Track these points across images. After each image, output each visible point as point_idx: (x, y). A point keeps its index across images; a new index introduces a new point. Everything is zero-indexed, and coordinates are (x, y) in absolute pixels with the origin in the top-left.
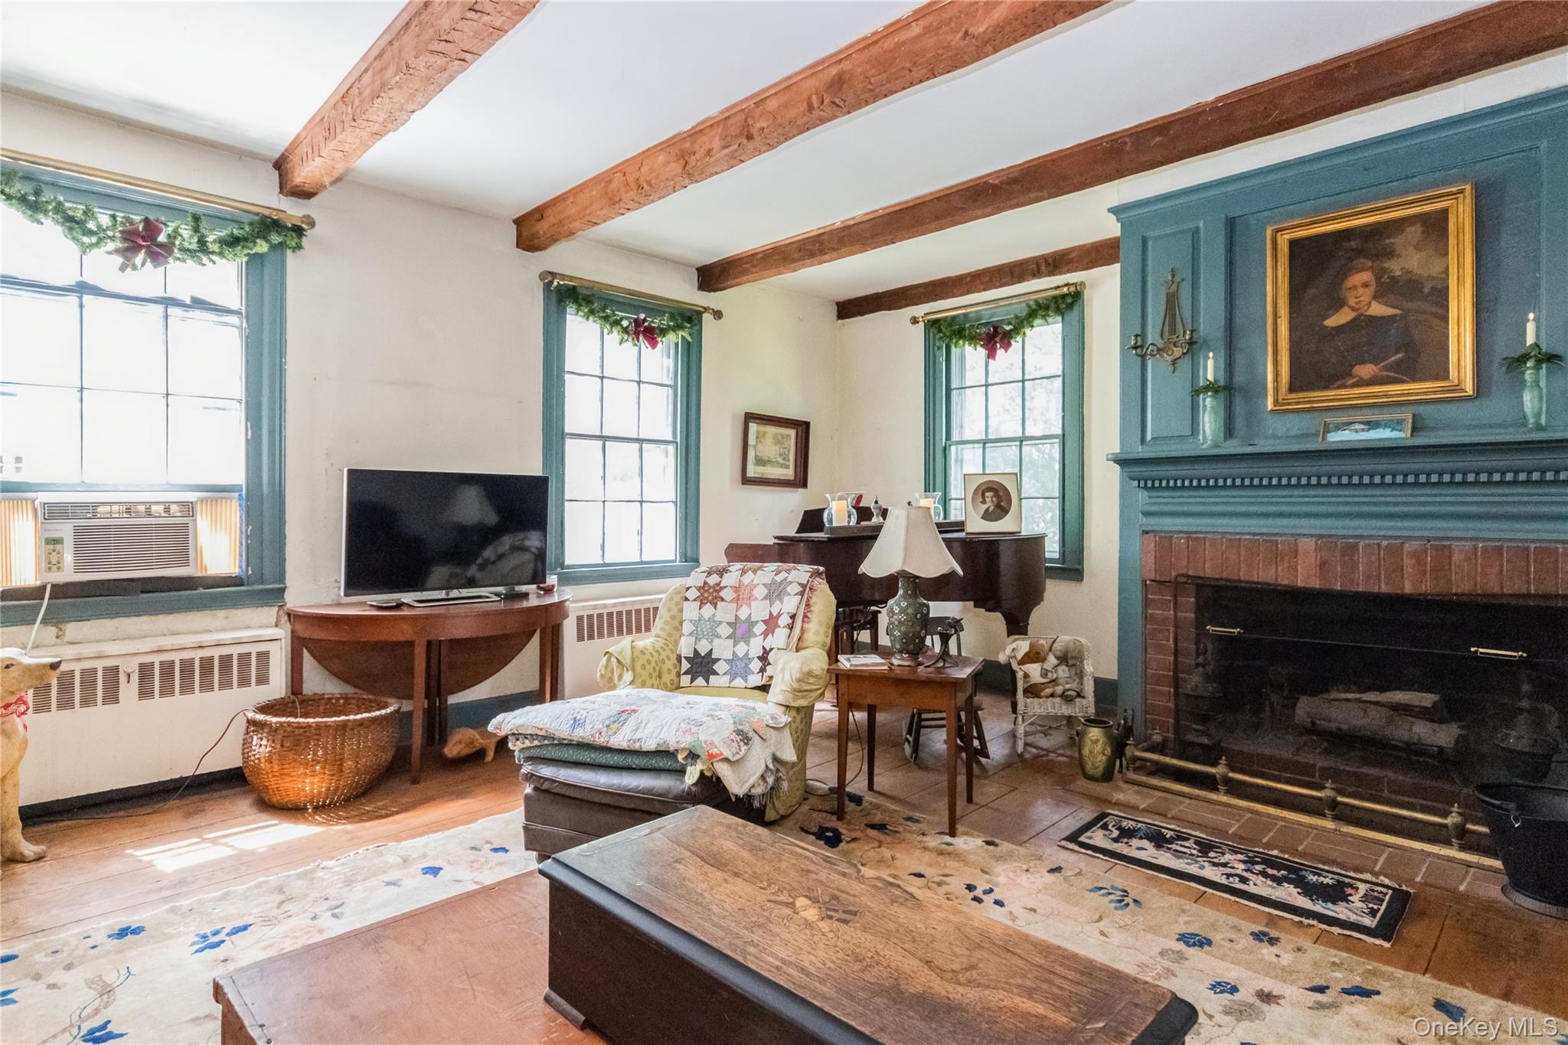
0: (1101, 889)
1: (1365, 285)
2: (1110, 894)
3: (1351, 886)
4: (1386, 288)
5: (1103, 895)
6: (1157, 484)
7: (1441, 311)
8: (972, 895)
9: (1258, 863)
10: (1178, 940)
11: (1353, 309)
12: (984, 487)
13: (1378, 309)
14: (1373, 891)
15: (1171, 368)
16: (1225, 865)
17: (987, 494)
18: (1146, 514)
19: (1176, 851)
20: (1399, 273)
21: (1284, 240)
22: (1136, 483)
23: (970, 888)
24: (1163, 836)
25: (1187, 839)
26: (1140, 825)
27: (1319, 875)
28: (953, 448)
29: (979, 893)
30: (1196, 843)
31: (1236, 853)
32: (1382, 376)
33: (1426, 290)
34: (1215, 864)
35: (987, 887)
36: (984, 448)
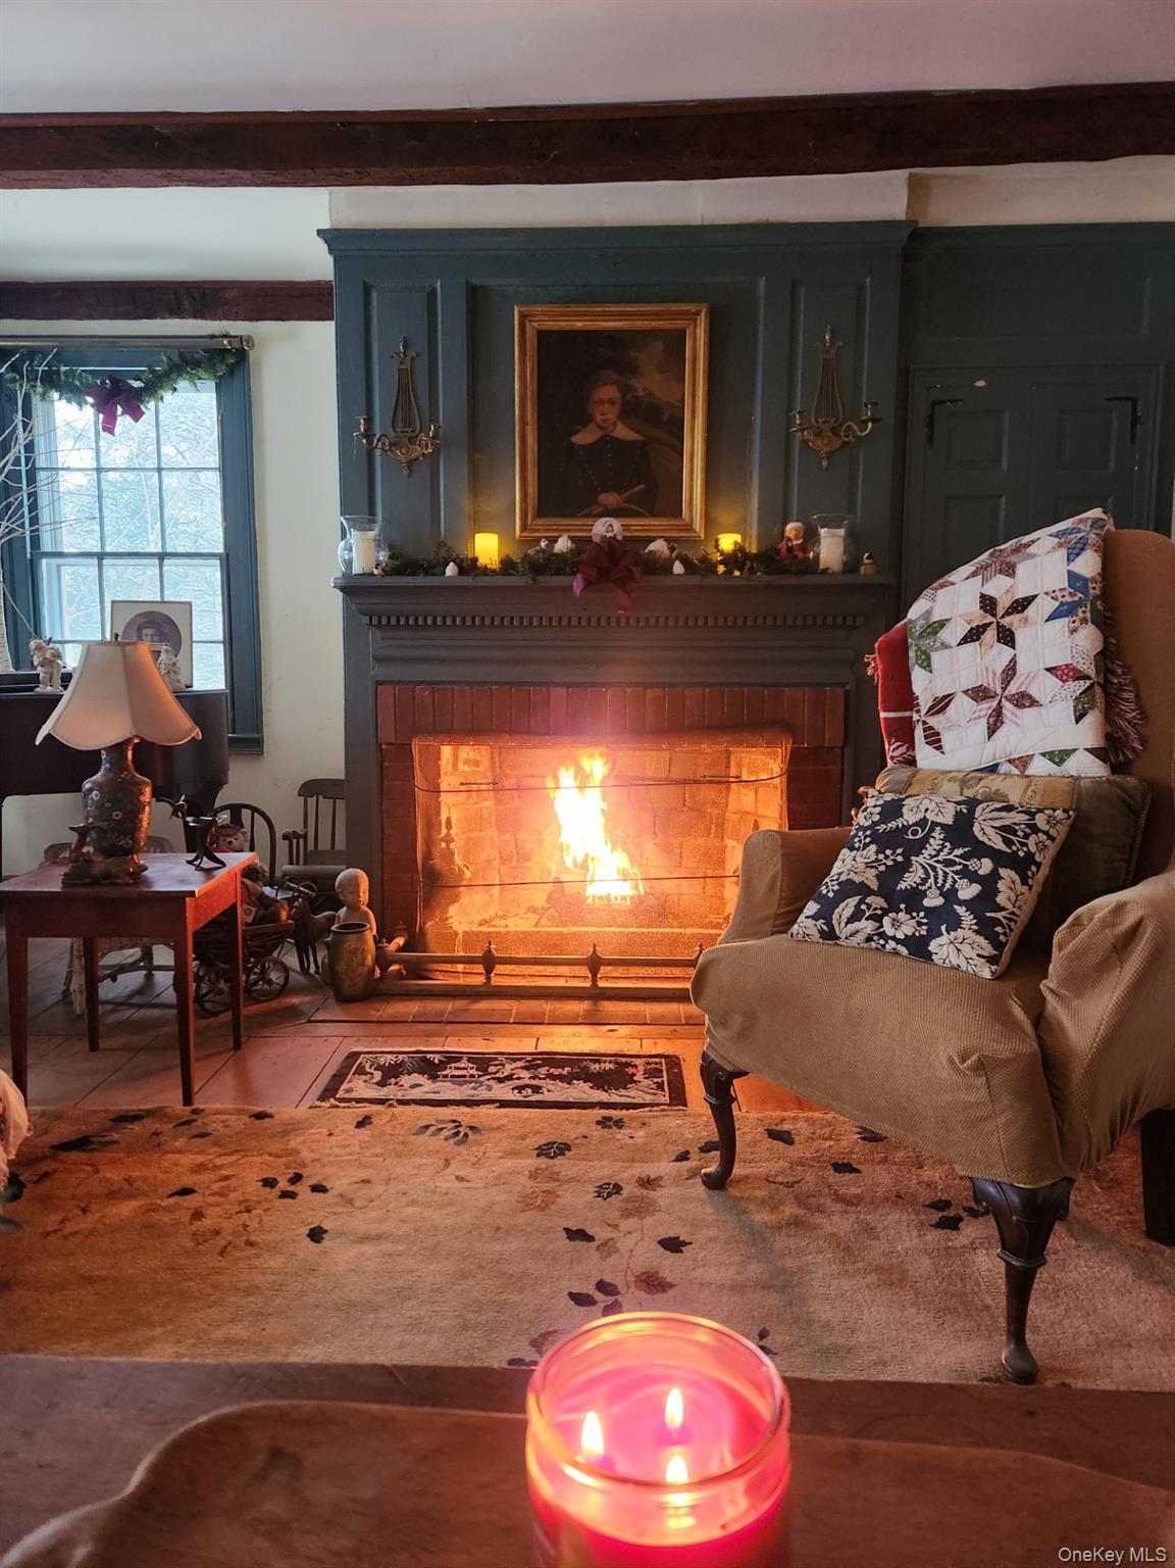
0: (427, 1127)
1: (612, 402)
2: (442, 1129)
3: (628, 1065)
4: (631, 410)
5: (433, 1134)
6: (393, 621)
7: (676, 443)
8: (276, 1191)
9: (539, 1066)
10: (538, 1155)
11: (599, 426)
12: (142, 620)
13: (623, 432)
14: (649, 1063)
15: (406, 472)
16: (510, 1078)
17: (145, 631)
18: (377, 659)
19: (453, 1076)
20: (642, 394)
21: (531, 328)
22: (365, 620)
23: (269, 1183)
24: (430, 1062)
25: (459, 1059)
26: (400, 1057)
27: (599, 1062)
28: (44, 562)
29: (283, 1184)
30: (470, 1060)
31: (515, 1060)
32: (624, 508)
33: (665, 417)
34: (501, 1080)
35: (291, 1172)
36: (100, 566)
